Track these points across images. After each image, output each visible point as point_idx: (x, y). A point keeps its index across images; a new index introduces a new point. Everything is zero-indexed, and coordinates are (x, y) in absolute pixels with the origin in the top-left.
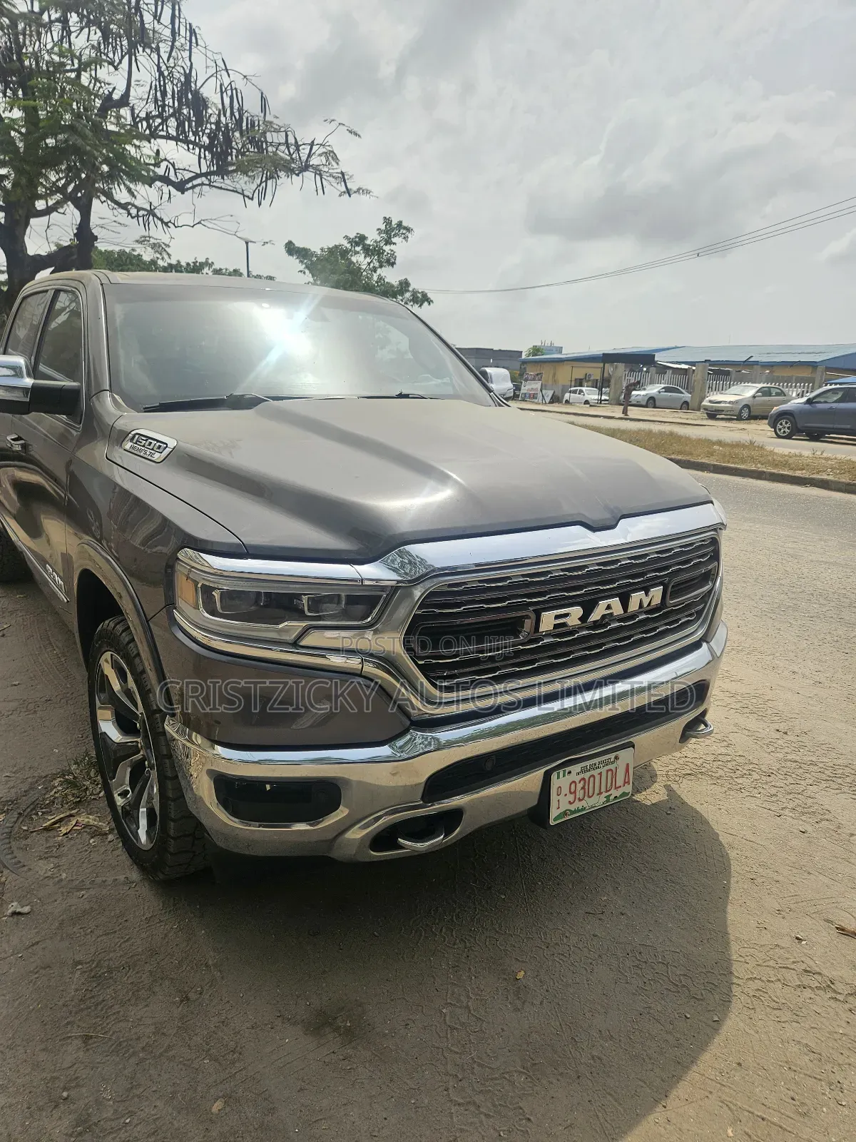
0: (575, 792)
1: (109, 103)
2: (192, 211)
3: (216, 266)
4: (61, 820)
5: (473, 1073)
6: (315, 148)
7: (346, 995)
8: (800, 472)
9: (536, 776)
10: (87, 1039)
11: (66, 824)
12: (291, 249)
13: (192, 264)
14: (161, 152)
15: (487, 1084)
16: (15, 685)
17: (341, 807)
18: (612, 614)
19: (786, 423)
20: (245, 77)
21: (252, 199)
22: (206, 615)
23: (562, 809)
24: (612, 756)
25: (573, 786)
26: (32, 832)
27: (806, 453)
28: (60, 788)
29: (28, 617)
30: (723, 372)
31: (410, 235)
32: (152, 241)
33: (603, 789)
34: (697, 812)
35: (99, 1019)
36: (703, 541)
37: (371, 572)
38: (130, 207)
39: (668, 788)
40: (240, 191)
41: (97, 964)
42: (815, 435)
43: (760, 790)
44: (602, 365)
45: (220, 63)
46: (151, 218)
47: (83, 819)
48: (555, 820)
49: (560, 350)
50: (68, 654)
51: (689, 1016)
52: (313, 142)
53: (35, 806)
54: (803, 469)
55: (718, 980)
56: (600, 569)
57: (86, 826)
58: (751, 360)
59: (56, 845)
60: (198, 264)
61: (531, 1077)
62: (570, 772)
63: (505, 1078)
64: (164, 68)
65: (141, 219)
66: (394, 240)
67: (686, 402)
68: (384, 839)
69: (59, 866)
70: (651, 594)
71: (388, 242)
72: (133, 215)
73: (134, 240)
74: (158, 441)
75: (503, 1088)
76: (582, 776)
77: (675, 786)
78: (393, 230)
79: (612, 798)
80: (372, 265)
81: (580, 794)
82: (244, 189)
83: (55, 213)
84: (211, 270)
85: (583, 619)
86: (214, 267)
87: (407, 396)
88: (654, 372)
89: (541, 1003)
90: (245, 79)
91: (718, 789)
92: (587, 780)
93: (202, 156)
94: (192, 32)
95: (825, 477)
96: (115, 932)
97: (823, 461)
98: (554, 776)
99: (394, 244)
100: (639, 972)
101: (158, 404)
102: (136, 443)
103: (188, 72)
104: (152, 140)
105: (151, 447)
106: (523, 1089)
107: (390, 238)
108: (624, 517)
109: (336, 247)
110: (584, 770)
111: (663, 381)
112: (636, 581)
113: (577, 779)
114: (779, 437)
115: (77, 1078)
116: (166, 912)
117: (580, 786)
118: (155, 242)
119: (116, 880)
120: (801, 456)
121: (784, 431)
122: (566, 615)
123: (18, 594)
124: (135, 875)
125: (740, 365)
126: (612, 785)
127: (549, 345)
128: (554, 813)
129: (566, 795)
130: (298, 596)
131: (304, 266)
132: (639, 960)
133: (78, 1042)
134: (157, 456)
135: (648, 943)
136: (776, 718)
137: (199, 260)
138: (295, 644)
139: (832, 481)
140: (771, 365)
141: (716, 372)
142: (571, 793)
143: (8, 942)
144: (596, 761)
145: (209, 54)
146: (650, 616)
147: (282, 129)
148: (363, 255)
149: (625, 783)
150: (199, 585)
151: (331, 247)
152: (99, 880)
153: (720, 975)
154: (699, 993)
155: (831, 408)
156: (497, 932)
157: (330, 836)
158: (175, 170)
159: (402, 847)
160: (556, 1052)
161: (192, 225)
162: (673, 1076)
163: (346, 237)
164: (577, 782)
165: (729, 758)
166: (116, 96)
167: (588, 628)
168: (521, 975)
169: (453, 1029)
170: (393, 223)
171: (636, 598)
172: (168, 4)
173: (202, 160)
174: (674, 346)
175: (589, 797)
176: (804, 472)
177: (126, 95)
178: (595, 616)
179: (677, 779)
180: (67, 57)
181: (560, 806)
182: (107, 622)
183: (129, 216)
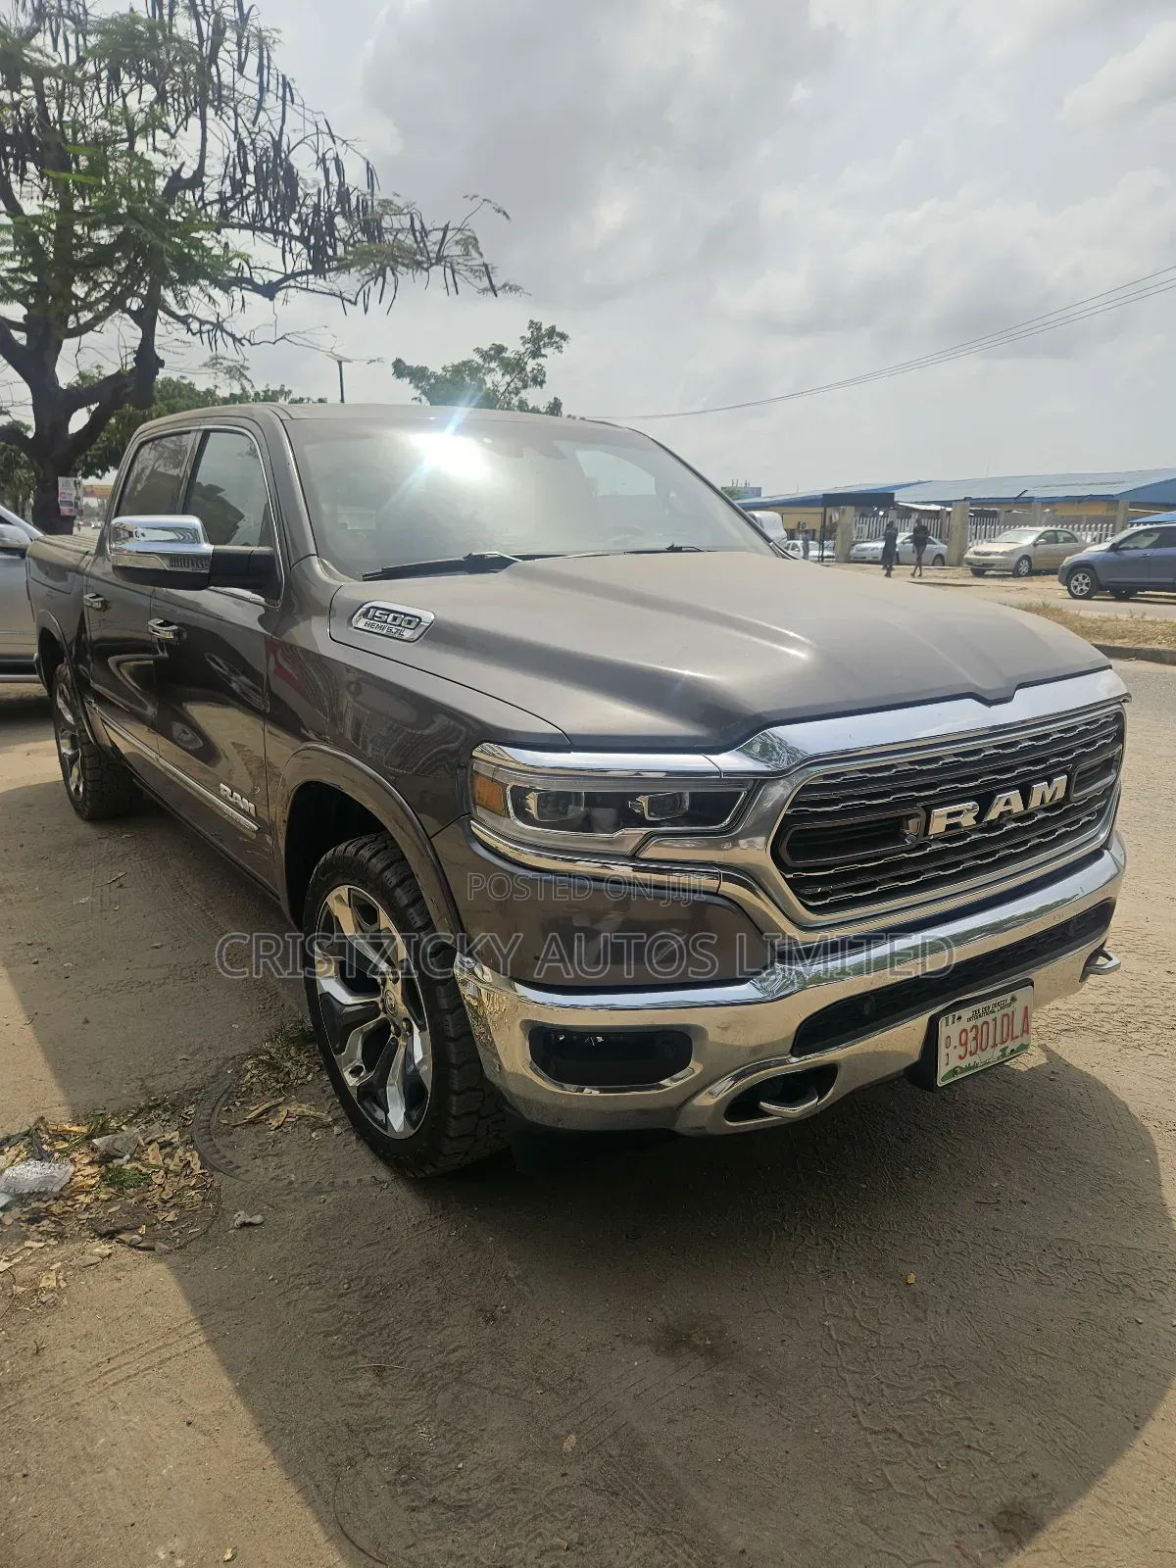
0: (966, 1043)
1: (176, 183)
2: (272, 322)
3: (295, 395)
4: (267, 1111)
5: (883, 1395)
6: (450, 234)
7: (696, 1308)
8: (1121, 641)
9: (920, 1023)
10: (379, 1371)
11: (275, 1116)
12: (400, 369)
13: (262, 394)
14: (231, 245)
15: (904, 1407)
16: (157, 947)
17: (692, 1064)
18: (1009, 812)
19: (1084, 578)
20: (344, 142)
21: (355, 303)
22: (522, 825)
23: (951, 1067)
24: (1008, 997)
25: (964, 1035)
26: (235, 1127)
27: (1124, 616)
28: (254, 1072)
29: (146, 861)
30: (989, 513)
31: (564, 344)
32: (226, 363)
33: (998, 1041)
34: (1088, 1076)
35: (388, 1347)
36: (1107, 717)
37: (729, 761)
38: (190, 320)
39: (1044, 1048)
40: (338, 293)
41: (367, 1281)
42: (1123, 593)
43: (1165, 1047)
44: (821, 510)
45: (323, 127)
46: (219, 333)
47: (295, 1108)
48: (943, 1079)
49: (758, 492)
50: (213, 906)
51: (1140, 1321)
52: (447, 226)
53: (230, 1094)
54: (1125, 637)
55: (1167, 1277)
56: (998, 753)
57: (301, 1117)
58: (1026, 495)
59: (270, 1140)
60: (270, 393)
61: (956, 1398)
62: (960, 1018)
63: (925, 1400)
64: (244, 134)
65: (205, 336)
66: (543, 352)
67: (940, 556)
68: (742, 1105)
69: (283, 1166)
70: (1054, 786)
71: (536, 354)
72: (194, 331)
73: (202, 363)
74: (406, 615)
75: (926, 1412)
76: (973, 1023)
77: (1052, 1046)
78: (543, 338)
79: (1008, 1051)
80: (512, 385)
81: (972, 1045)
82: (342, 290)
83: (91, 332)
84: (288, 401)
85: (978, 818)
86: (291, 397)
87: (679, 550)
88: (895, 516)
89: (948, 1312)
90: (345, 145)
91: (1110, 1048)
92: (980, 1027)
93: (287, 248)
94: (286, 85)
95: (1155, 646)
96: (379, 1242)
97: (1151, 626)
98: (942, 1022)
99: (544, 356)
100: (1064, 1271)
101: (380, 570)
102: (373, 619)
103: (277, 139)
104: (223, 231)
105: (397, 623)
106: (951, 1413)
107: (539, 348)
108: (1021, 686)
109: (464, 363)
110: (976, 1015)
111: (907, 529)
112: (1038, 768)
113: (968, 1026)
114: (1075, 597)
115: (381, 1418)
116: (436, 1218)
117: (972, 1035)
118: (231, 364)
119: (361, 1180)
120: (1117, 620)
121: (1082, 590)
122: (959, 813)
123: (123, 833)
124: (383, 1173)
125: (1010, 503)
126: (1008, 1033)
127: (743, 485)
128: (943, 1070)
129: (955, 1047)
130: (634, 796)
131: (419, 391)
132: (1061, 1258)
133: (370, 1375)
134: (407, 634)
135: (1066, 1236)
136: (1162, 957)
137: (272, 388)
138: (633, 857)
139: (1165, 652)
140: (1050, 502)
141: (978, 514)
142: (962, 1045)
143: (246, 1259)
144: (990, 1002)
145: (308, 114)
146: (1050, 815)
147: (405, 211)
148: (500, 373)
149: (1023, 1031)
150: (509, 788)
151: (456, 363)
152: (339, 1181)
153: (1168, 1270)
154: (1146, 1293)
155: (1145, 556)
156: (868, 1228)
157: (674, 1102)
158: (250, 268)
159: (766, 1114)
160: (982, 1369)
161: (273, 341)
162: (1139, 1392)
163: (478, 350)
164: (969, 1030)
165: (1114, 1008)
166: (186, 174)
167: (982, 831)
168: (911, 1279)
169: (843, 1344)
170: (543, 330)
171: (1039, 789)
172: (254, 51)
173: (287, 254)
174: (916, 481)
175: (983, 1050)
176: (1126, 640)
177: (200, 172)
178: (993, 815)
179: (1053, 1036)
180: (120, 124)
181: (950, 1061)
182: (341, 847)
183: (190, 333)
